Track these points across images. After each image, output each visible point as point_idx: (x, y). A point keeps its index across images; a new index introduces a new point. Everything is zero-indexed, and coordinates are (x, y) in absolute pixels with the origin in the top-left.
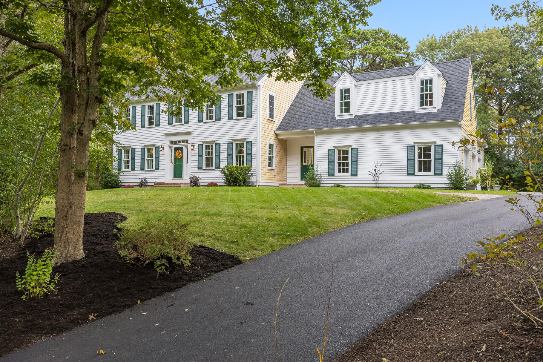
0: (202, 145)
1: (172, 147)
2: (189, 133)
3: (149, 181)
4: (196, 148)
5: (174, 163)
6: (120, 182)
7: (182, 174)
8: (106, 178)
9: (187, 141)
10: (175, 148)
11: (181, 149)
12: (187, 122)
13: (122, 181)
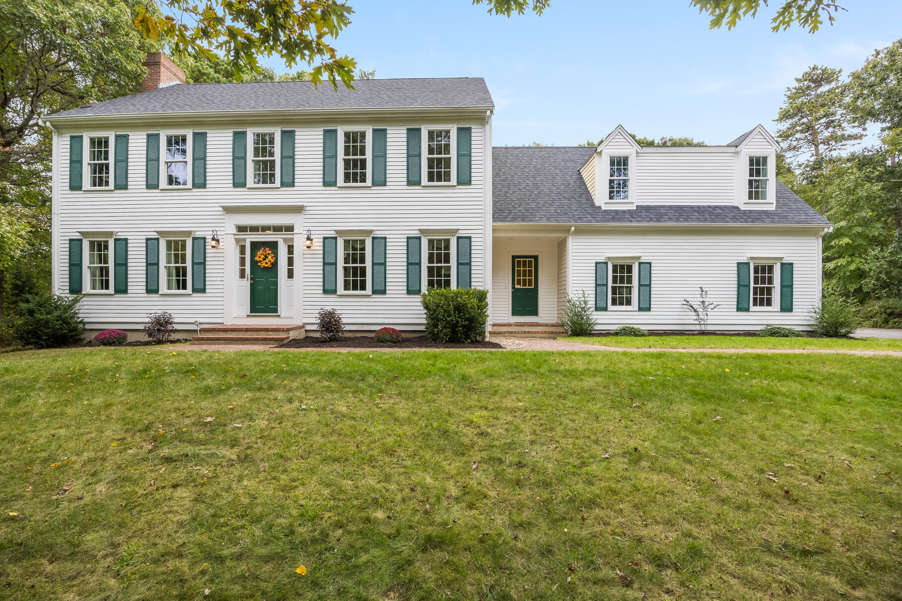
0: (335, 238)
1: (245, 240)
2: (298, 210)
3: (176, 320)
4: (318, 244)
5: (251, 279)
6: (81, 322)
7: (276, 304)
8: (31, 312)
9: (290, 229)
10: (252, 243)
11: (273, 246)
12: (289, 182)
13: (86, 320)
